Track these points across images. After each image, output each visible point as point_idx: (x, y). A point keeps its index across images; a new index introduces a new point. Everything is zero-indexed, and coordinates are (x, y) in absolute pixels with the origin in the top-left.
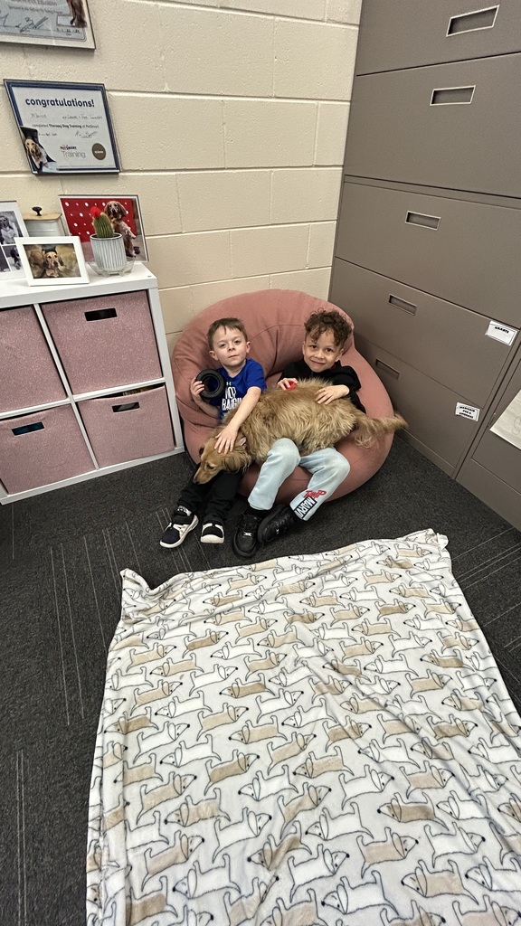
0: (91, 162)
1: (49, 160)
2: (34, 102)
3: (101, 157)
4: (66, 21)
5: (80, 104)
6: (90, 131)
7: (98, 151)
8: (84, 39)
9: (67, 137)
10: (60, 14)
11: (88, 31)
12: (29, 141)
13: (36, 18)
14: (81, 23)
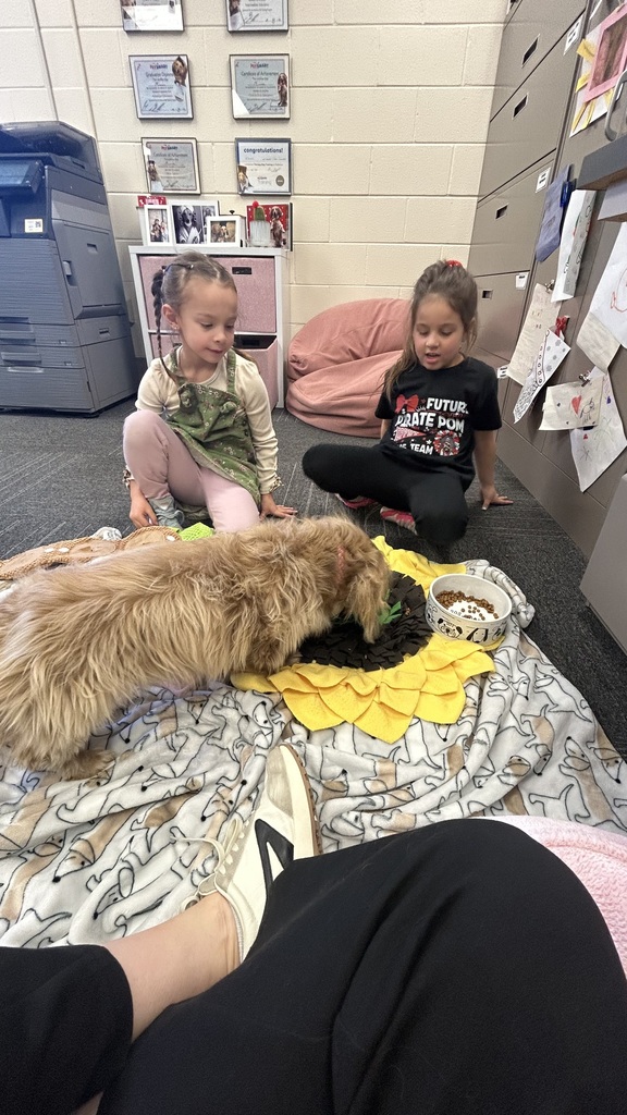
0: (274, 188)
1: (250, 185)
2: (248, 151)
3: (280, 184)
4: (276, 104)
5: (275, 151)
6: (277, 167)
7: (280, 181)
8: (283, 113)
9: (263, 171)
10: (273, 100)
11: (287, 108)
12: (241, 174)
13: (260, 104)
14: (284, 104)
